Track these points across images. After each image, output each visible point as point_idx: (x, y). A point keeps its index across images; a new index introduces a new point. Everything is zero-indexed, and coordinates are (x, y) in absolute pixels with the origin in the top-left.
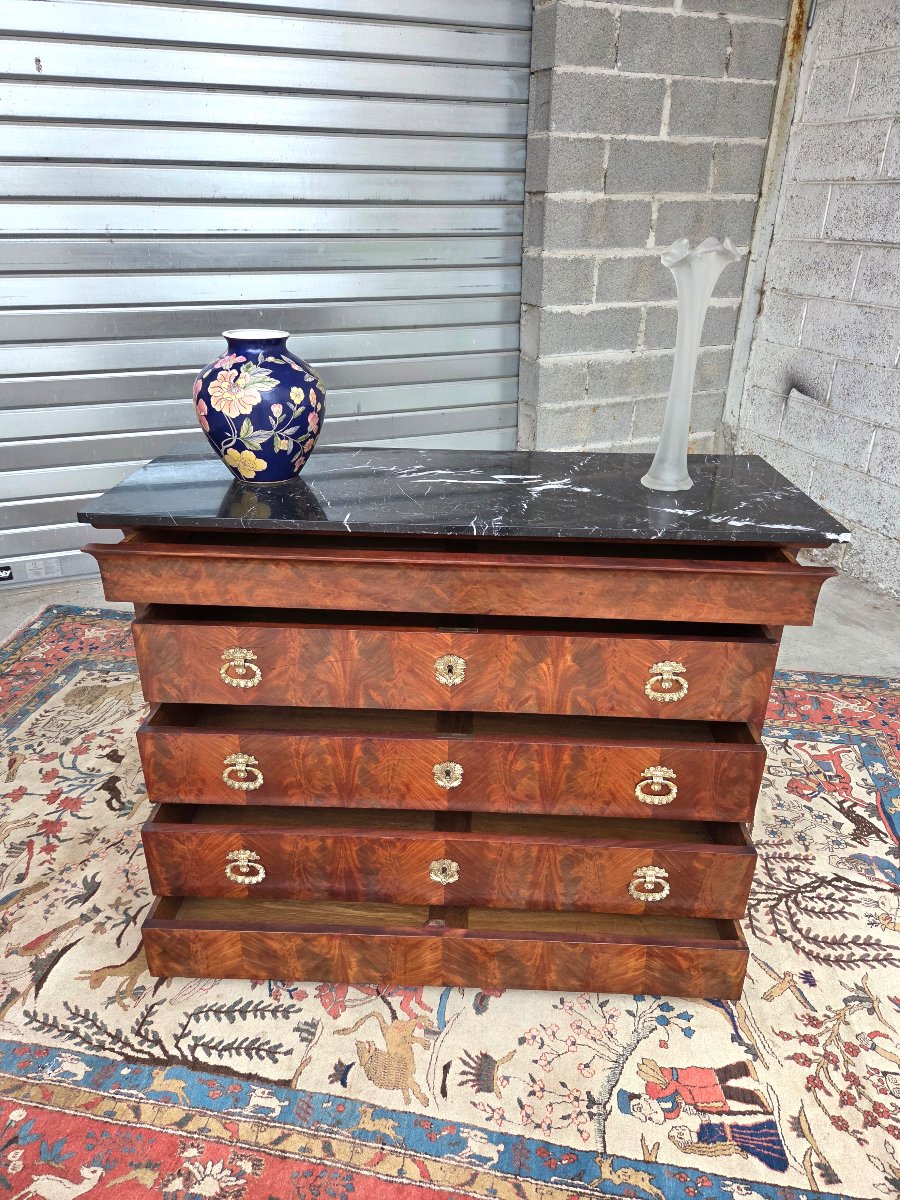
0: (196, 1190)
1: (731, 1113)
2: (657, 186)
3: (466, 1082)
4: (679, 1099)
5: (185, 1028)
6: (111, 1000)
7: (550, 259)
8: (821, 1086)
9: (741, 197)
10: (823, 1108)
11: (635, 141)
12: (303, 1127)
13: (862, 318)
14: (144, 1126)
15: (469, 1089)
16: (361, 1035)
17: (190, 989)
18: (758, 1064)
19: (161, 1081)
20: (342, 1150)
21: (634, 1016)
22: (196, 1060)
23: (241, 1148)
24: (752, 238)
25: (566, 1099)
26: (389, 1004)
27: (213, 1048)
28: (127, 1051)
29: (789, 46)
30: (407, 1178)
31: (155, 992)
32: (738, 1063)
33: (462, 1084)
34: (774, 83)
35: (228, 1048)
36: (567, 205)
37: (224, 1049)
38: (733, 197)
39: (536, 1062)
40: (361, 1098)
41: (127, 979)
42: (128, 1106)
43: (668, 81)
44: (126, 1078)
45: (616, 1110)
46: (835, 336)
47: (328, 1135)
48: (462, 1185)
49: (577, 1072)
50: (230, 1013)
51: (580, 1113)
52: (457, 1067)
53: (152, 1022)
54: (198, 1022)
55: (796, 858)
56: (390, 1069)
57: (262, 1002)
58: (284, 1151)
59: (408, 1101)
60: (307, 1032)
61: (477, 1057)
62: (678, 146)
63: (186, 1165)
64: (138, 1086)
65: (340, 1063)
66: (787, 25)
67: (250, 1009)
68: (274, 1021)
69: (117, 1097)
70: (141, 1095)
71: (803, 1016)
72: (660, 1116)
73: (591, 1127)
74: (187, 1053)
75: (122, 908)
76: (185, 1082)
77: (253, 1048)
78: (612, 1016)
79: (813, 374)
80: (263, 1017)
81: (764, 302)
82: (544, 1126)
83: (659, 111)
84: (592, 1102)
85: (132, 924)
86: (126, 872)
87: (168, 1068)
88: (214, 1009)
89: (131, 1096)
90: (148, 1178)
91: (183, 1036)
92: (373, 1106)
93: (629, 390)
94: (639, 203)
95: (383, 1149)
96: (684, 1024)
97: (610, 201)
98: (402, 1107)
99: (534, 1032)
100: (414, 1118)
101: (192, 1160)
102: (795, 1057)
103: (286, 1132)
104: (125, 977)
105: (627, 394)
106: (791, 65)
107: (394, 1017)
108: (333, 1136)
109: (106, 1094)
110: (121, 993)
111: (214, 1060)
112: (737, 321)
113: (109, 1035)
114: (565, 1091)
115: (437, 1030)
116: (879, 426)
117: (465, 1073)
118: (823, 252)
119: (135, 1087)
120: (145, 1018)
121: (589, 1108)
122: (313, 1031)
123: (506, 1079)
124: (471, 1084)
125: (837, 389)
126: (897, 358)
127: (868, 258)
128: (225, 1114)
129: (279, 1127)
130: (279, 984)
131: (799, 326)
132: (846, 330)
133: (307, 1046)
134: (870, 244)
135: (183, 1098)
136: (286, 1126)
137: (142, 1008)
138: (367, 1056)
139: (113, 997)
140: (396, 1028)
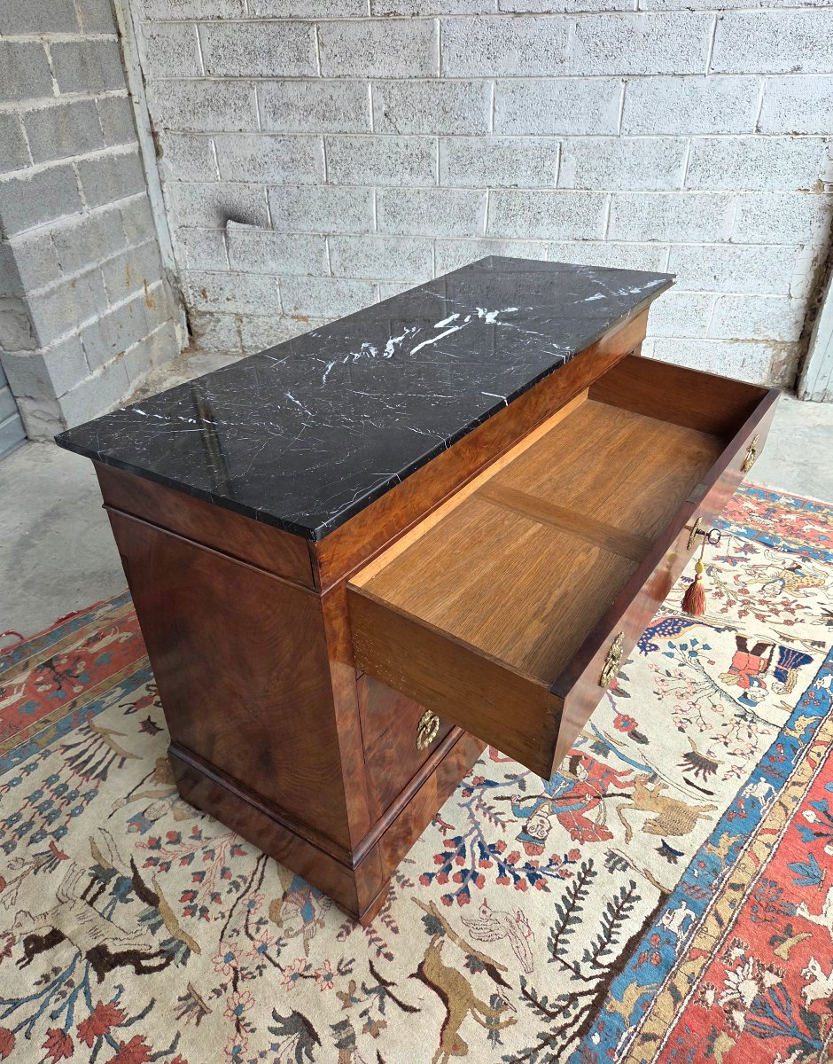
0: (748, 1001)
1: (769, 660)
3: (704, 776)
4: (753, 676)
5: (567, 966)
6: (494, 1036)
9: (105, 37)
10: (777, 623)
12: (711, 899)
13: (278, 146)
14: (668, 1034)
15: (711, 777)
16: (637, 827)
17: (521, 949)
18: (740, 631)
19: (621, 1005)
20: (741, 877)
21: (684, 665)
22: (610, 966)
23: (718, 951)
24: (127, 80)
26: (613, 795)
27: (603, 945)
28: (570, 1032)
30: (775, 843)
31: (506, 985)
33: (706, 779)
35: (608, 934)
37: (608, 937)
38: (100, 37)
39: (702, 731)
40: (697, 847)
41: (473, 1012)
42: (639, 1045)
44: (604, 1040)
45: (752, 708)
46: (257, 165)
47: (724, 882)
48: (787, 814)
49: (717, 714)
50: (567, 920)
51: (749, 727)
52: (691, 776)
53: (545, 998)
54: (566, 952)
56: (675, 819)
57: (568, 888)
58: (730, 920)
59: (709, 818)
60: (616, 862)
61: (685, 760)
63: (721, 1003)
64: (618, 1030)
65: (659, 850)
67: (571, 901)
68: (593, 885)
69: (624, 1054)
70: (631, 1029)
72: (762, 690)
73: (761, 726)
74: (599, 972)
75: (358, 994)
76: (632, 982)
77: (617, 912)
78: (680, 675)
79: (246, 203)
80: (586, 893)
81: (161, 143)
82: (753, 749)
84: (742, 717)
85: (390, 988)
87: (609, 995)
88: (556, 932)
89: (628, 1039)
90: (724, 1043)
91: (577, 970)
92: (706, 842)
93: (92, 256)
95: (746, 850)
96: (699, 646)
97: (8, 44)
98: (714, 824)
99: (677, 720)
100: (725, 820)
101: (717, 998)
102: (740, 615)
103: (713, 912)
104: (469, 1013)
105: (92, 260)
107: (628, 796)
108: (725, 879)
110: (489, 1022)
111: (617, 950)
112: (143, 167)
113: (541, 1047)
114: (730, 727)
115: (651, 775)
116: (329, 235)
117: (697, 774)
118: (213, 89)
119: (619, 1033)
120: (536, 1004)
121: (746, 720)
122: (617, 858)
123: (709, 752)
124: (707, 774)
125: (277, 212)
126: (325, 175)
127: (264, 92)
128: (679, 955)
129: (707, 916)
130: (553, 867)
131: (212, 162)
132: (266, 159)
133: (631, 868)
134: (260, 79)
135: (652, 988)
136: (708, 910)
137: (522, 1005)
138: (658, 829)
139: (491, 1033)
140: (639, 799)
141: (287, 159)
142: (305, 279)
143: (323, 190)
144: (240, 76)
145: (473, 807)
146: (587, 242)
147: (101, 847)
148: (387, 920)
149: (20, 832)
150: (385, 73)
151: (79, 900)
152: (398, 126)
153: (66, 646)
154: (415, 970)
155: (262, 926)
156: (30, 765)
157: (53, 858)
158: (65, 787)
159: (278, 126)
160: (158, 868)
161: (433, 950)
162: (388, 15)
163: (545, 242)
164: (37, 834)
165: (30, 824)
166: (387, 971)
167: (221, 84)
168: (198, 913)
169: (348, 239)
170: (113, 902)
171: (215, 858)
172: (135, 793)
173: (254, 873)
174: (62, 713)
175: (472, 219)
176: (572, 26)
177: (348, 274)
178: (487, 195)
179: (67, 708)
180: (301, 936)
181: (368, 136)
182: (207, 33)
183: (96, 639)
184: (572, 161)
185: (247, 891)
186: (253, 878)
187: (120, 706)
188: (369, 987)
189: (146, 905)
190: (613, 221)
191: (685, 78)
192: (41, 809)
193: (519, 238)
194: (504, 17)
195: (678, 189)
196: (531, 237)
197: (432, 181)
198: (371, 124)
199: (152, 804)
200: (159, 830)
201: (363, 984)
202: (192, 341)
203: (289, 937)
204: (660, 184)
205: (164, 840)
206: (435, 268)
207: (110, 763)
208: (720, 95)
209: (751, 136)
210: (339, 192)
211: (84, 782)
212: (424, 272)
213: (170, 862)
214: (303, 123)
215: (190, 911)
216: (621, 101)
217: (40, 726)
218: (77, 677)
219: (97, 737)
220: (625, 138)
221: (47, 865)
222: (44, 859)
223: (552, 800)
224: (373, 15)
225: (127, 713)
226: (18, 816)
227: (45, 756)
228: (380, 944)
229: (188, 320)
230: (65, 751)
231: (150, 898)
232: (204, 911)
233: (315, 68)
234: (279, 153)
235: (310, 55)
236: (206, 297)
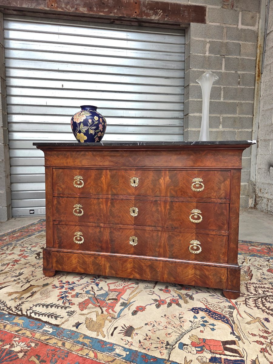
0: (13, 349)
1: (225, 355)
2: (221, 112)
3: (121, 333)
4: (204, 348)
5: (31, 308)
6: (12, 299)
7: (190, 131)
8: (267, 352)
9: (247, 116)
10: (267, 359)
11: (214, 101)
12: (57, 337)
14: (5, 330)
15: (122, 335)
18: (240, 342)
19: (17, 320)
20: (68, 345)
21: (192, 322)
22: (31, 316)
23: (33, 340)
24: (252, 127)
25: (158, 343)
26: (102, 309)
27: (38, 314)
28: (11, 312)
29: (257, 78)
30: (88, 357)
31: (26, 299)
32: (232, 341)
34: (254, 87)
35: (42, 314)
36: (195, 117)
38: (245, 116)
39: (150, 331)
40: (81, 332)
41: (19, 295)
42: (3, 325)
43: (222, 87)
44: (6, 318)
47: (65, 340)
48: (109, 362)
49: (164, 335)
50: (47, 306)
51: (162, 347)
52: (119, 328)
53: (22, 306)
54: (36, 307)
55: (268, 288)
57: (59, 304)
58: (48, 343)
59: (98, 335)
60: (71, 313)
61: (128, 327)
62: (226, 103)
64: (9, 320)
65: (78, 322)
66: (256, 74)
67: (54, 306)
68: (61, 309)
70: (8, 323)
71: (262, 330)
72: (195, 352)
73: (165, 352)
74: (29, 314)
75: (27, 279)
76: (24, 321)
77: (50, 315)
78: (183, 322)
80: (58, 308)
82: (147, 349)
83: (220, 94)
84: (168, 344)
86: (33, 272)
87: (21, 317)
88: (43, 304)
89: (5, 322)
91: (30, 310)
92: (85, 335)
94: (216, 117)
95: (83, 347)
96: (212, 327)
98: (95, 337)
99: (152, 322)
100: (98, 340)
101: (15, 341)
102: (257, 342)
103: (51, 337)
106: (258, 83)
110: (16, 298)
111: (37, 316)
115: (116, 318)
117: (122, 330)
120: (20, 304)
123: (137, 333)
128: (34, 330)
129: (49, 336)
130: (67, 301)
133: (69, 317)
135: (21, 325)
136: (52, 336)
137: (20, 302)
138: (88, 321)
140: (101, 315)
145: (87, 284)
148: (47, 278)
154: (32, 285)
161: (38, 286)
202: (255, 206)
223: (95, 297)
229: (255, 198)
236: (261, 191)
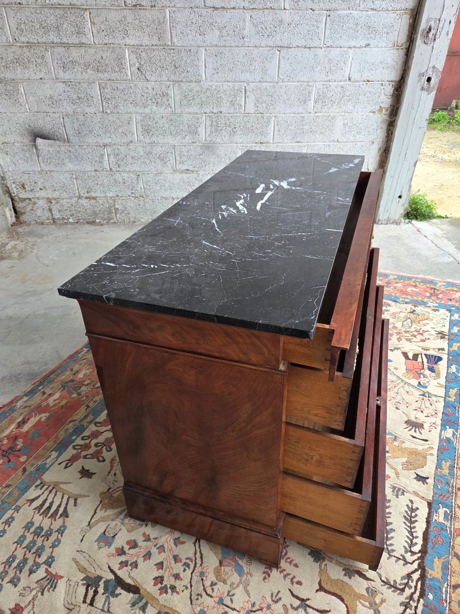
1: (423, 362)
4: (419, 372)
5: (398, 559)
12: (452, 499)
15: (423, 431)
16: (399, 468)
19: (435, 573)
22: (420, 552)
25: (423, 402)
27: (412, 542)
28: (416, 596)
31: (371, 580)
33: (421, 433)
35: (411, 533)
37: (412, 535)
40: (434, 472)
41: (359, 602)
42: (453, 593)
44: (435, 596)
45: (426, 389)
47: (454, 488)
49: (411, 396)
50: (386, 532)
51: (429, 400)
52: (413, 433)
53: (395, 581)
54: (395, 551)
56: (415, 460)
59: (432, 455)
60: (397, 491)
61: (407, 426)
64: (440, 588)
65: (415, 478)
68: (392, 508)
69: (448, 600)
70: (446, 585)
72: (427, 379)
73: (434, 398)
74: (416, 557)
76: (435, 558)
77: (410, 520)
79: (48, 126)
82: (436, 412)
84: (423, 395)
85: (308, 603)
87: (426, 569)
88: (385, 540)
89: (446, 591)
91: (404, 560)
92: (436, 468)
95: (457, 468)
98: (436, 458)
99: (393, 404)
100: (440, 454)
103: (456, 506)
104: (358, 603)
108: (454, 486)
109: (447, 608)
111: (419, 541)
113: (404, 611)
114: (420, 402)
115: (394, 437)
116: (107, 145)
117: (415, 431)
118: (19, 52)
119: (441, 589)
120: (391, 586)
121: (426, 397)
122: (397, 489)
123: (416, 418)
124: (420, 430)
125: (70, 131)
126: (101, 107)
127: (55, 53)
128: (451, 535)
129: (455, 509)
131: (23, 99)
132: (60, 97)
133: (407, 492)
134: (53, 45)
135: (446, 558)
136: (454, 505)
137: (384, 589)
138: (410, 466)
139: (375, 611)
140: (393, 452)
141: (75, 97)
142: (93, 174)
143: (101, 117)
144: (38, 43)
146: (263, 145)
147: (84, 564)
148: (289, 560)
149: (20, 568)
150: (137, 43)
151: (82, 605)
152: (147, 76)
153: (3, 431)
154: (318, 587)
155: (214, 587)
156: (8, 519)
157: (52, 580)
158: (41, 528)
159: (67, 76)
160: (130, 567)
161: (322, 572)
162: (136, 6)
163: (239, 145)
164: (33, 566)
165: (25, 560)
166: (303, 592)
167: (25, 48)
168: (169, 591)
169: (119, 147)
170: (107, 599)
171: (166, 550)
172: (93, 521)
173: (195, 554)
174: (17, 478)
175: (196, 133)
176: (248, 17)
177: (121, 169)
178: (204, 118)
179: (20, 473)
180: (241, 586)
181: (128, 82)
182: (12, 14)
183: (24, 422)
184: (251, 99)
185: (195, 567)
186: (195, 557)
187: (59, 464)
188: (295, 606)
189: (131, 595)
190: (276, 132)
191: (311, 49)
192: (29, 548)
193: (224, 143)
194: (208, 10)
195: (310, 113)
196: (231, 142)
197: (170, 110)
198: (129, 74)
199: (108, 525)
200: (120, 541)
201: (291, 605)
202: (17, 217)
203: (234, 589)
204: (301, 110)
205: (126, 547)
206: (176, 163)
207: (67, 504)
208: (330, 59)
209: (345, 83)
210: (110, 118)
211: (53, 522)
212: (169, 166)
213: (136, 561)
214: (84, 74)
215: (164, 590)
216: (278, 62)
217: (4, 490)
218: (20, 450)
219: (50, 488)
220: (281, 84)
221: (49, 586)
222: (45, 583)
224: (126, 5)
225: (66, 467)
226: (13, 557)
227: (17, 509)
228: (290, 577)
229: (13, 204)
230: (31, 503)
231: (133, 589)
232: (173, 588)
233: (89, 39)
234: (69, 94)
235: (86, 30)
236: (25, 189)
